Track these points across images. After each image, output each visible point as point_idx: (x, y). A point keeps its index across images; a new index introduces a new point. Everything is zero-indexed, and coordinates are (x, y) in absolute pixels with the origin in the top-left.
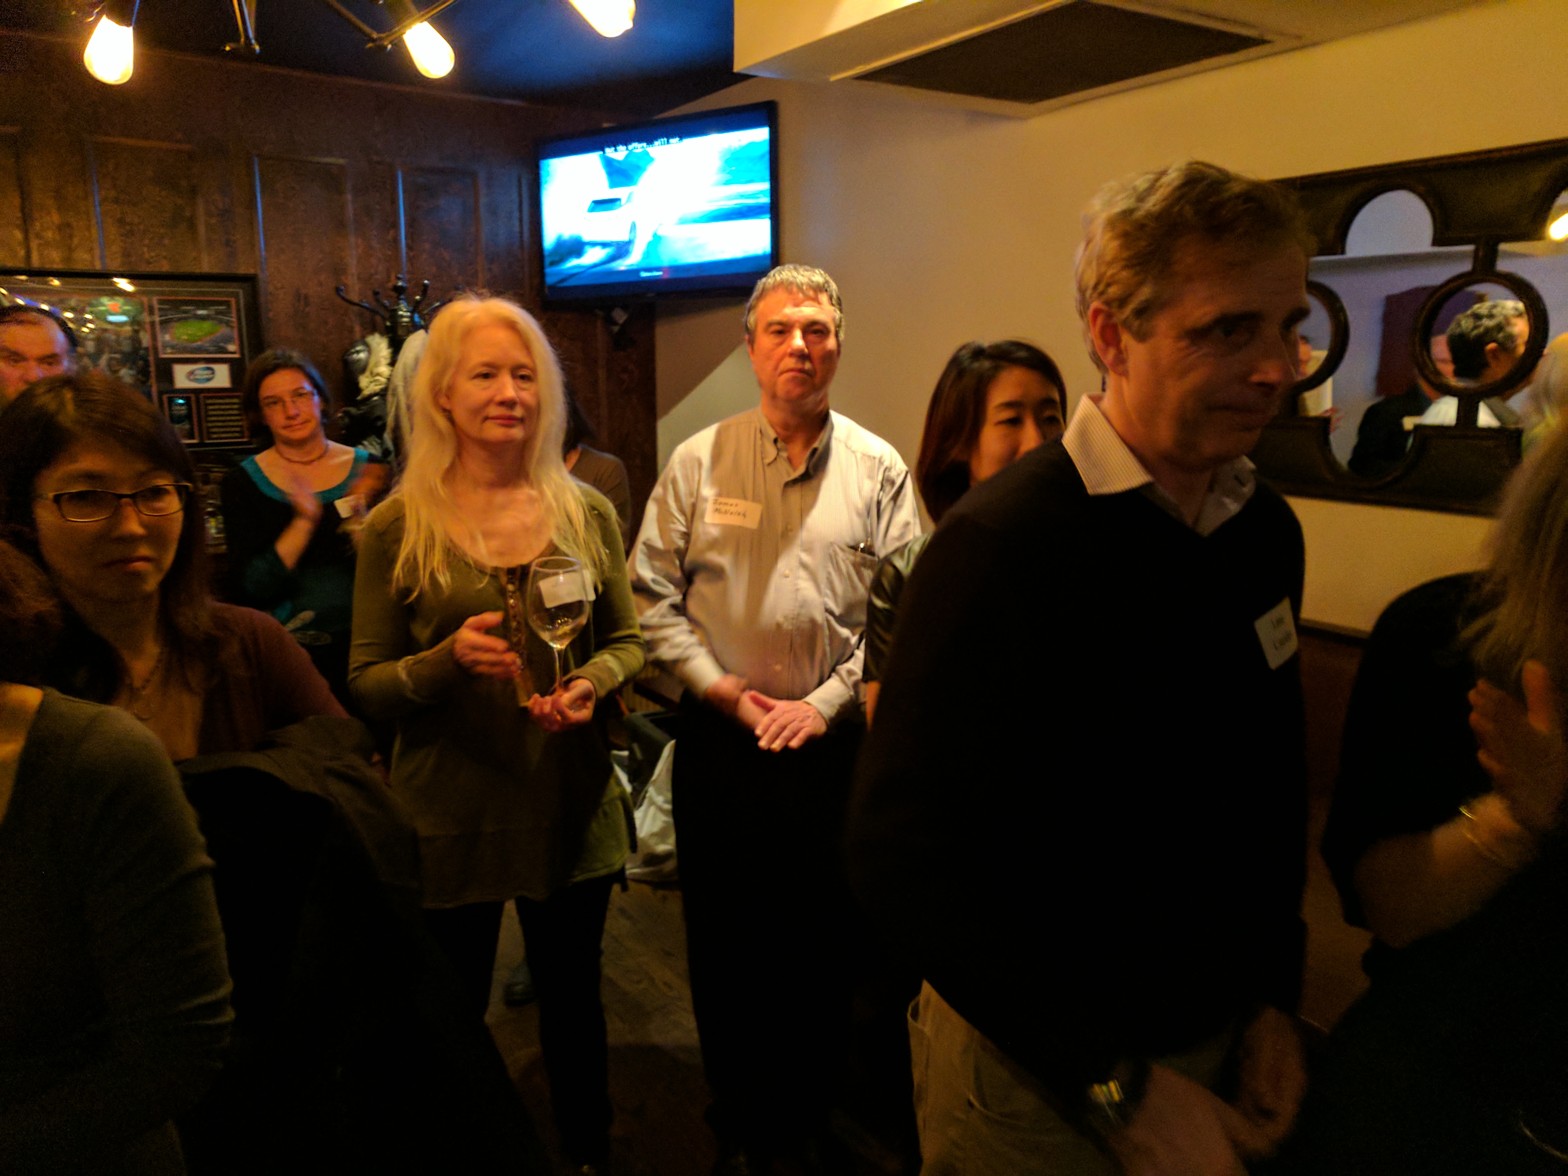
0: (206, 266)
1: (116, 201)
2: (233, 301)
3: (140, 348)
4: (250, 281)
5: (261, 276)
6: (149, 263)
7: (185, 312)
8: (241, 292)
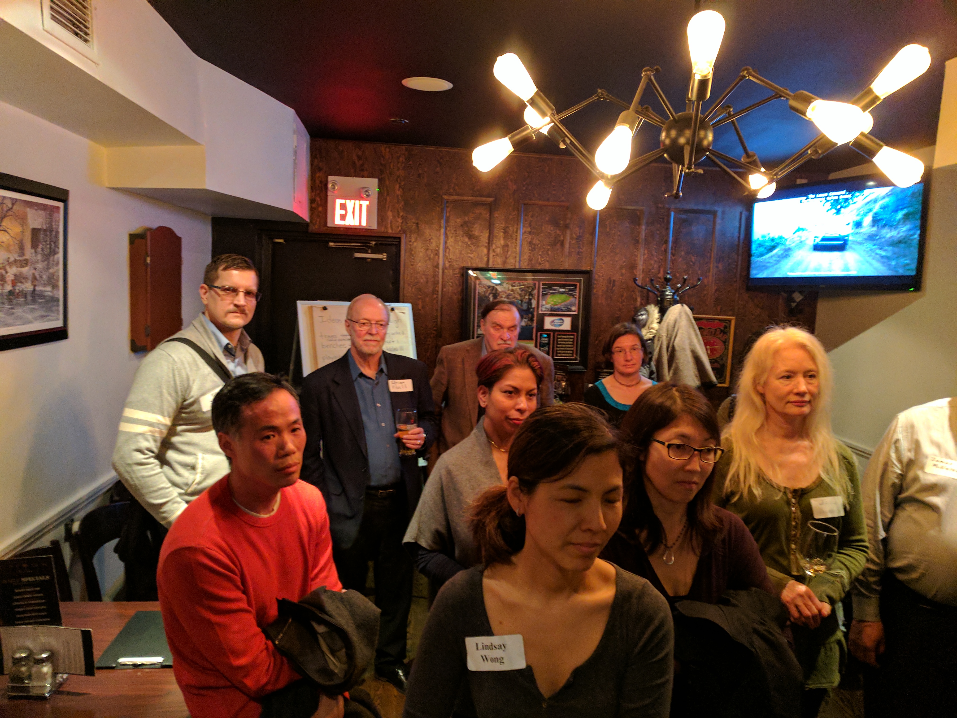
0: (566, 266)
1: (530, 233)
2: (578, 284)
3: (531, 308)
4: (587, 273)
5: (594, 271)
6: (540, 264)
7: (555, 290)
8: (582, 279)
